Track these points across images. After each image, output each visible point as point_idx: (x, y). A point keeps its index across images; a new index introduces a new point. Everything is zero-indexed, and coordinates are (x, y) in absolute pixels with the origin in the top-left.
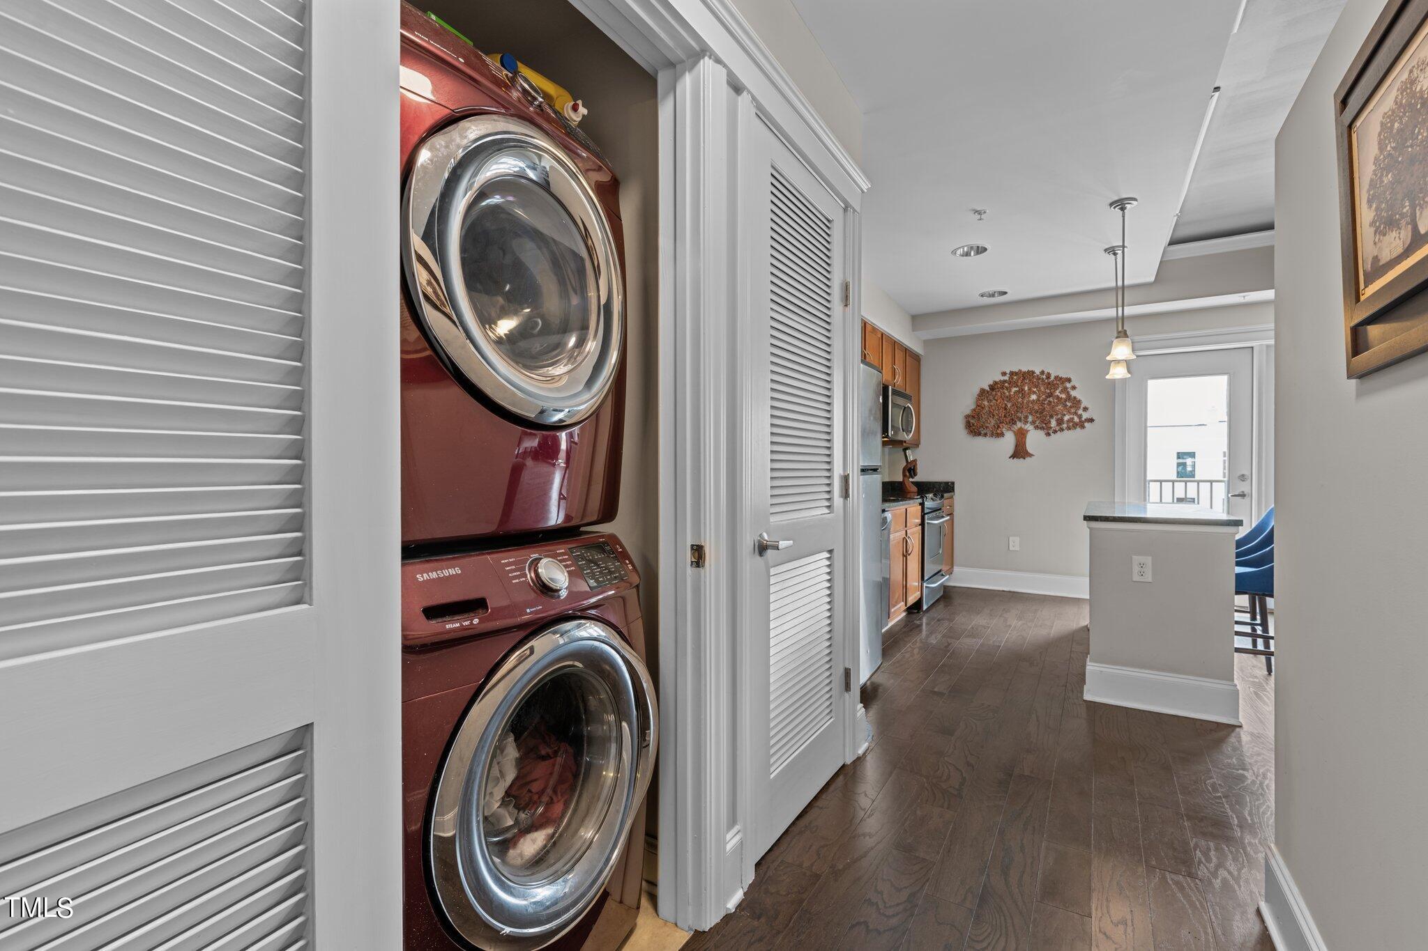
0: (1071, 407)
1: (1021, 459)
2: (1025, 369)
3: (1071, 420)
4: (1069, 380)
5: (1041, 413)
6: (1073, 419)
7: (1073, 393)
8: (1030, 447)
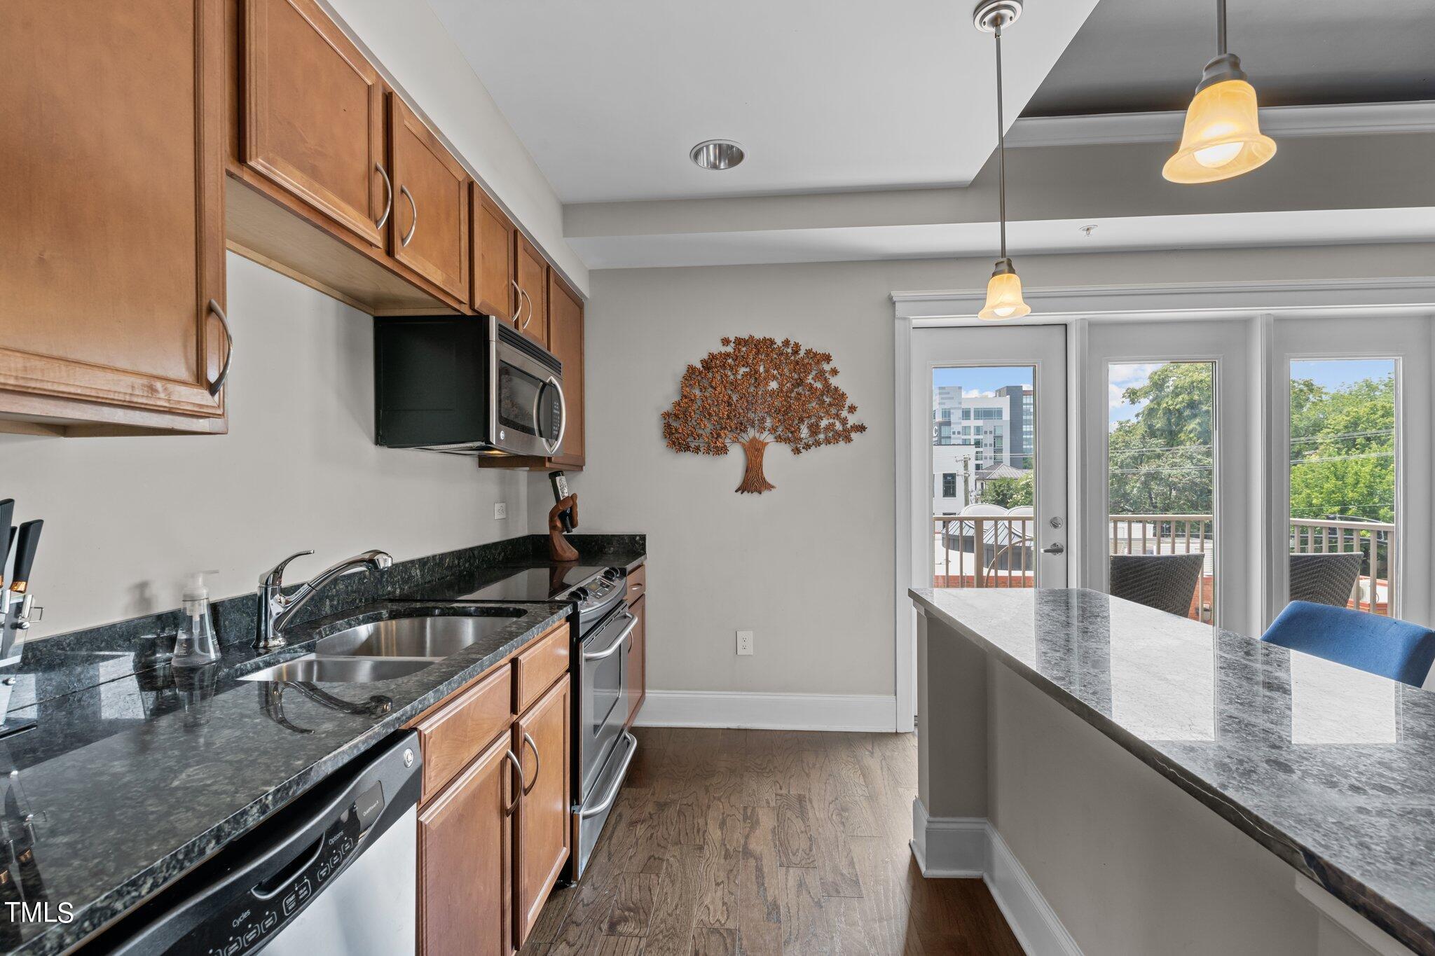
0: (830, 405)
1: (756, 494)
2: (759, 335)
3: (830, 427)
4: (827, 358)
5: (786, 413)
6: (833, 424)
7: (834, 381)
8: (769, 474)
